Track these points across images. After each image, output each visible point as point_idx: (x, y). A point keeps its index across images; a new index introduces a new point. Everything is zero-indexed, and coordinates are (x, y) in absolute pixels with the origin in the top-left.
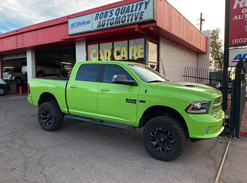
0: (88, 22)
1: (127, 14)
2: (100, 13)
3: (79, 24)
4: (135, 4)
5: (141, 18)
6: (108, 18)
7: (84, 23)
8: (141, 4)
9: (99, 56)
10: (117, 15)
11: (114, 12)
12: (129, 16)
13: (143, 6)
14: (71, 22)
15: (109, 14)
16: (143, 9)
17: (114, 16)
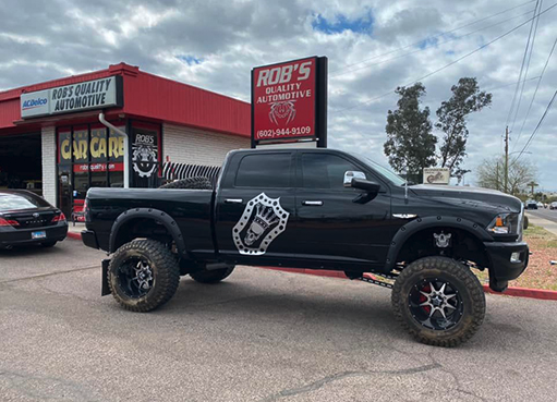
0: (45, 101)
1: (87, 95)
2: (58, 89)
3: (34, 103)
4: (96, 82)
5: (103, 102)
6: (67, 97)
7: (39, 102)
8: (103, 82)
9: (73, 151)
10: (77, 94)
11: (74, 90)
12: (90, 97)
13: (105, 84)
14: (24, 98)
15: (68, 92)
16: (104, 91)
17: (74, 96)
